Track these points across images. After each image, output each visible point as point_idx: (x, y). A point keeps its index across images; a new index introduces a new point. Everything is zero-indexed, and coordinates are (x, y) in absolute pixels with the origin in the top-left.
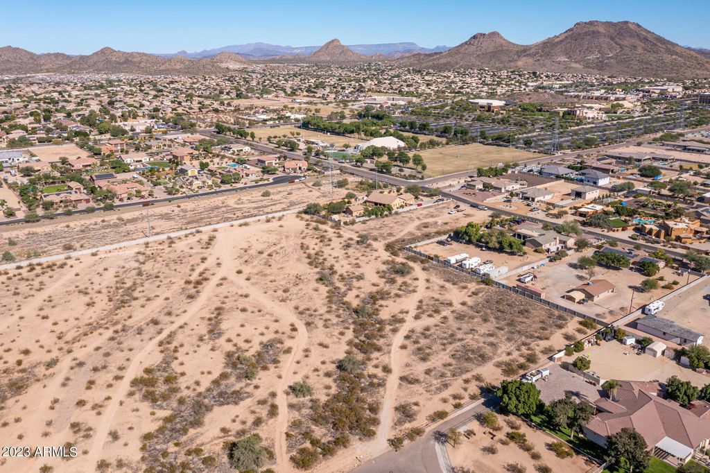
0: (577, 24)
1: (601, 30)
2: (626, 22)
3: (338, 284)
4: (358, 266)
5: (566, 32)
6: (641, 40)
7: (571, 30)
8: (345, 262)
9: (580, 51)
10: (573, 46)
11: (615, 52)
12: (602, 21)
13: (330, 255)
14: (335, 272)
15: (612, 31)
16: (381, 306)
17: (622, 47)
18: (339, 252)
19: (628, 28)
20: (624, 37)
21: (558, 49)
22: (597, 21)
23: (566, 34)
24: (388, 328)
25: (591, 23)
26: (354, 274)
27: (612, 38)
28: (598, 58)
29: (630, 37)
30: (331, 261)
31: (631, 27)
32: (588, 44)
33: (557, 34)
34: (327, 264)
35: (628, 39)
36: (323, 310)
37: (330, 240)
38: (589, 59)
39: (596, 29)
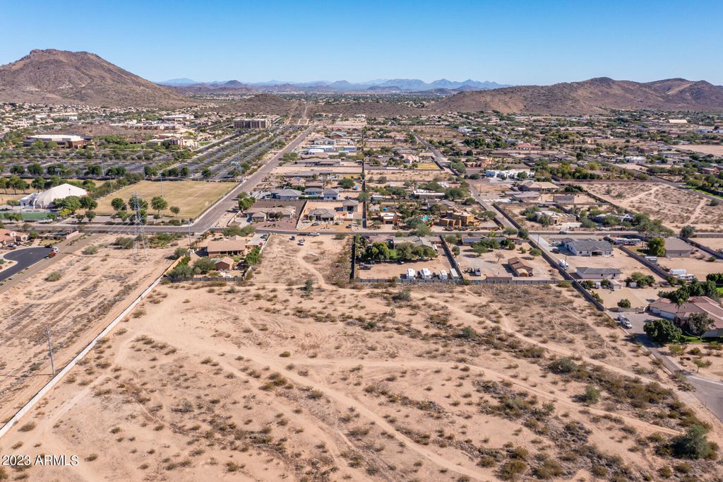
0: (33, 51)
1: (62, 58)
2: (85, 53)
5: (22, 59)
6: (106, 72)
7: (27, 57)
9: (48, 81)
10: (38, 74)
11: (86, 83)
12: (61, 50)
15: (74, 61)
17: (90, 77)
19: (89, 59)
20: (89, 67)
21: (21, 78)
22: (55, 50)
23: (23, 62)
25: (49, 51)
27: (77, 68)
28: (71, 88)
29: (95, 67)
31: (92, 57)
32: (54, 73)
33: (13, 61)
35: (94, 69)
38: (62, 89)
39: (57, 57)
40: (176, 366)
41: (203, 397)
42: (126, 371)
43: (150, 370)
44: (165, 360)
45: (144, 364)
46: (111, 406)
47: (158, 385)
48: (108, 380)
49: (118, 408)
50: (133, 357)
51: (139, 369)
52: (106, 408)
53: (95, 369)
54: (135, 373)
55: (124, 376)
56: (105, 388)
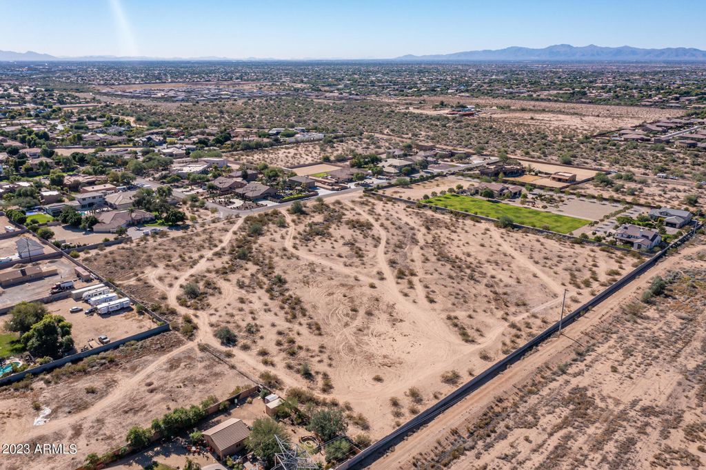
3: (265, 280)
4: (242, 301)
8: (257, 305)
13: (276, 314)
14: (267, 291)
16: (227, 263)
18: (265, 319)
24: (227, 251)
26: (247, 291)
30: (275, 305)
34: (277, 302)
36: (276, 259)
37: (279, 343)
40: (457, 307)
41: (456, 283)
42: (498, 317)
43: (478, 311)
44: (461, 314)
45: (481, 317)
46: (518, 295)
47: (479, 298)
48: (515, 314)
49: (514, 292)
50: (486, 326)
51: (487, 314)
52: (522, 295)
53: (523, 327)
54: (492, 313)
55: (500, 313)
56: (518, 309)
